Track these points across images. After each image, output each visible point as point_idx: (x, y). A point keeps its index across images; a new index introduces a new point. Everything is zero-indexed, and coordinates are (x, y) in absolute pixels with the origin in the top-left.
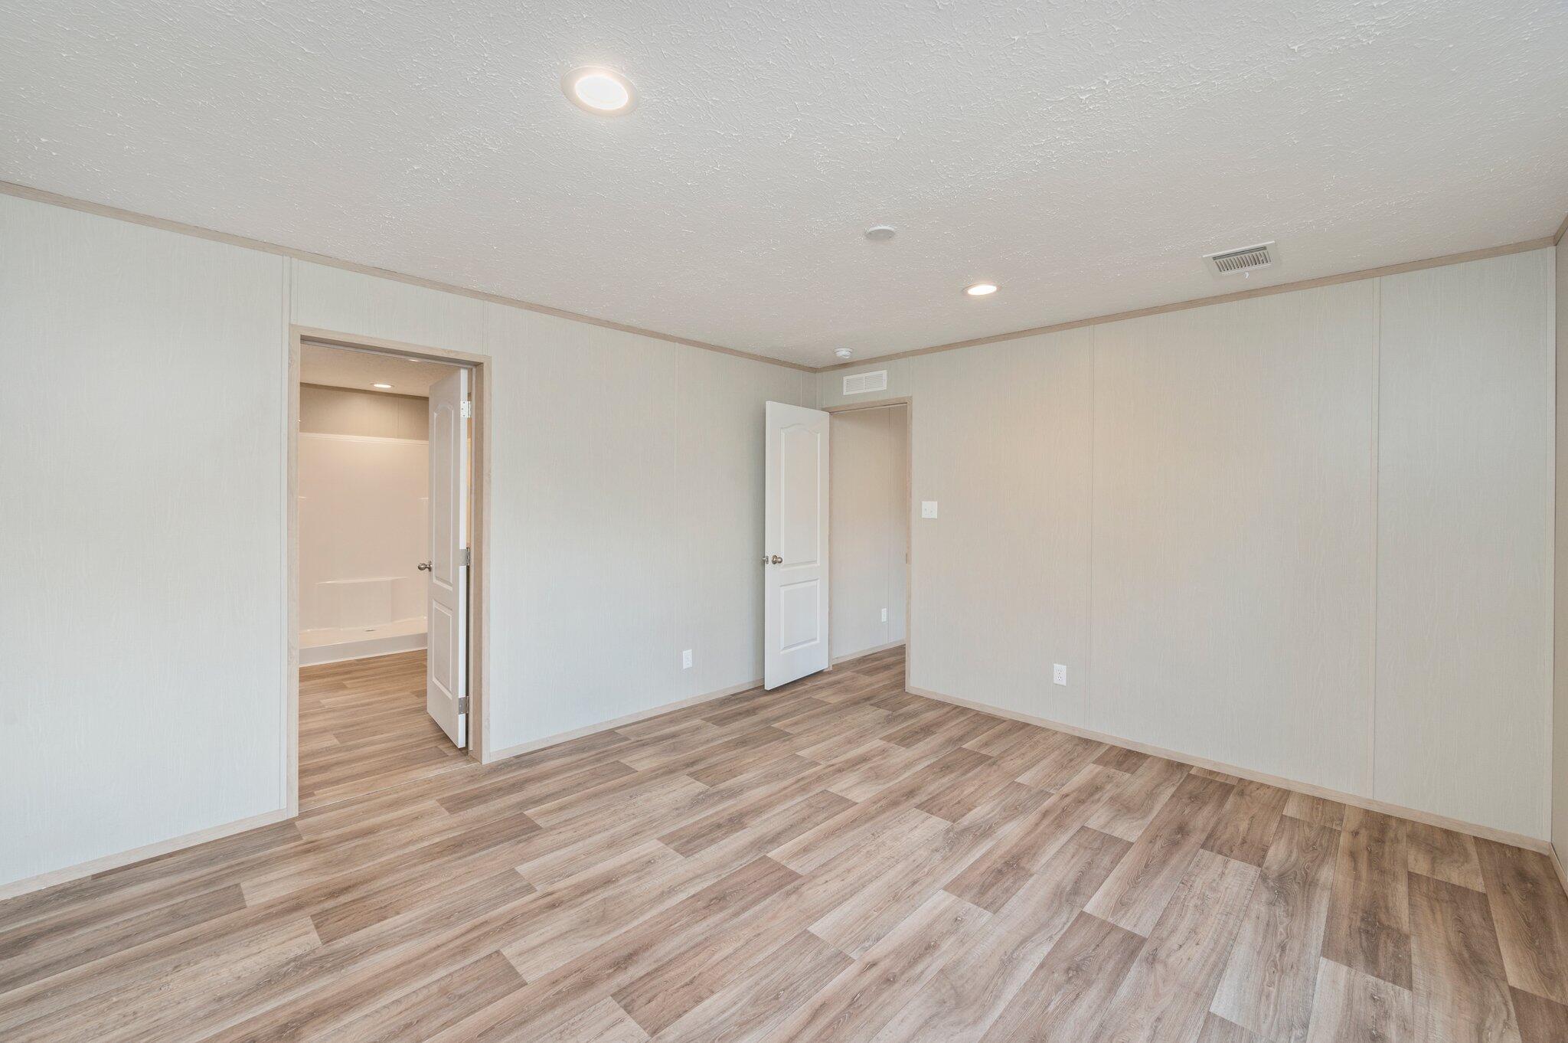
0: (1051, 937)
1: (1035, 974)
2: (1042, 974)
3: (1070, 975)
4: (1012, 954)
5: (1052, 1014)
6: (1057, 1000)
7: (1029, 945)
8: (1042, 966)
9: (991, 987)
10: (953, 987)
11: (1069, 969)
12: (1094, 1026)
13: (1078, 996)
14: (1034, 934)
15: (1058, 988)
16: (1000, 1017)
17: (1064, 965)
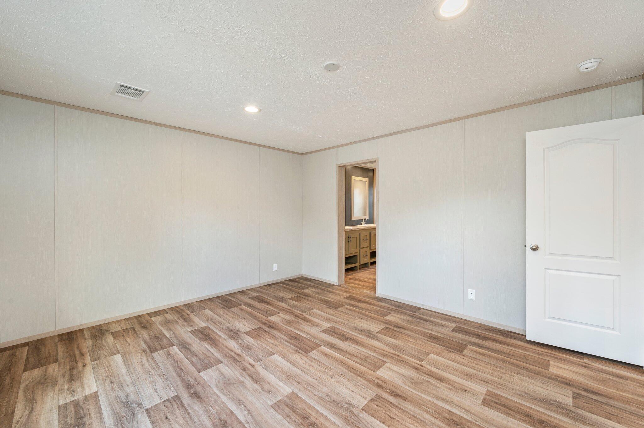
0: (248, 423)
1: (229, 409)
2: (228, 412)
3: (223, 421)
4: (243, 405)
5: (208, 408)
6: (214, 412)
7: (246, 413)
8: (232, 413)
9: (229, 393)
10: (234, 384)
11: (226, 422)
12: (196, 419)
13: (211, 419)
14: (252, 416)
15: (218, 414)
16: (215, 393)
17: (229, 421)
